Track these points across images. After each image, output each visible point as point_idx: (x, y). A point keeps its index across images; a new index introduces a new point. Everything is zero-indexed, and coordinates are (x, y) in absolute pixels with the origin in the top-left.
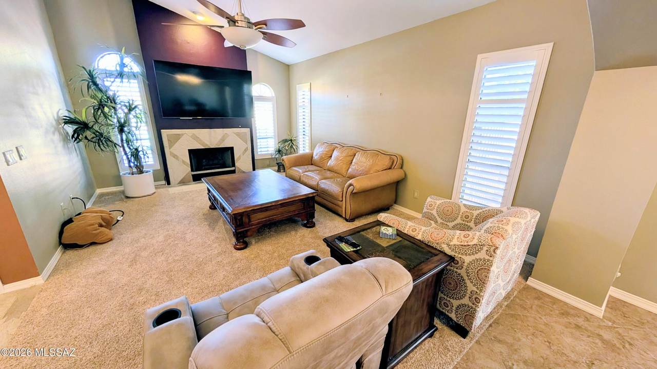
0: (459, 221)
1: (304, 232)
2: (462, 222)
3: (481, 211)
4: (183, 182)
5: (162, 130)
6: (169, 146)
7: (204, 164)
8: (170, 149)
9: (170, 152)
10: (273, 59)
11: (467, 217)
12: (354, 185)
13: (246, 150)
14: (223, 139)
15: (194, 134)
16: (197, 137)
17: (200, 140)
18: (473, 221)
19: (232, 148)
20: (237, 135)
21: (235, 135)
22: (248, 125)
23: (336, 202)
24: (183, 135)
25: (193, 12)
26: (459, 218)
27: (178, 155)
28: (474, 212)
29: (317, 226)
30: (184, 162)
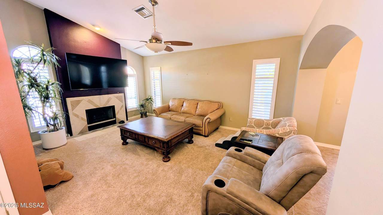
0: (264, 126)
1: (190, 146)
2: (266, 126)
3: (272, 121)
4: (82, 133)
5: (66, 99)
6: (72, 109)
7: (95, 118)
8: (72, 111)
9: (73, 113)
10: (135, 53)
11: (268, 124)
12: (211, 118)
13: (122, 106)
14: (108, 101)
15: (89, 100)
16: (91, 101)
17: (94, 103)
18: (270, 125)
19: (114, 106)
20: (117, 98)
21: (115, 98)
22: (123, 92)
23: (198, 128)
24: (81, 100)
25: (93, 25)
26: (264, 125)
27: (78, 114)
28: (270, 122)
29: (194, 142)
30: (82, 119)
